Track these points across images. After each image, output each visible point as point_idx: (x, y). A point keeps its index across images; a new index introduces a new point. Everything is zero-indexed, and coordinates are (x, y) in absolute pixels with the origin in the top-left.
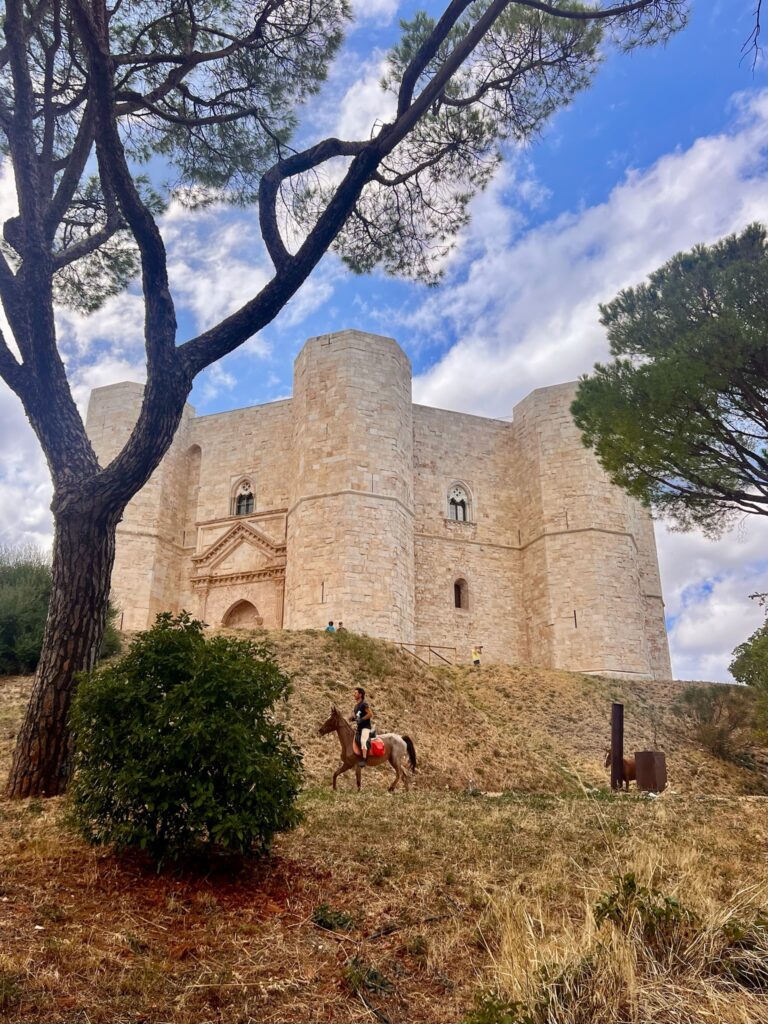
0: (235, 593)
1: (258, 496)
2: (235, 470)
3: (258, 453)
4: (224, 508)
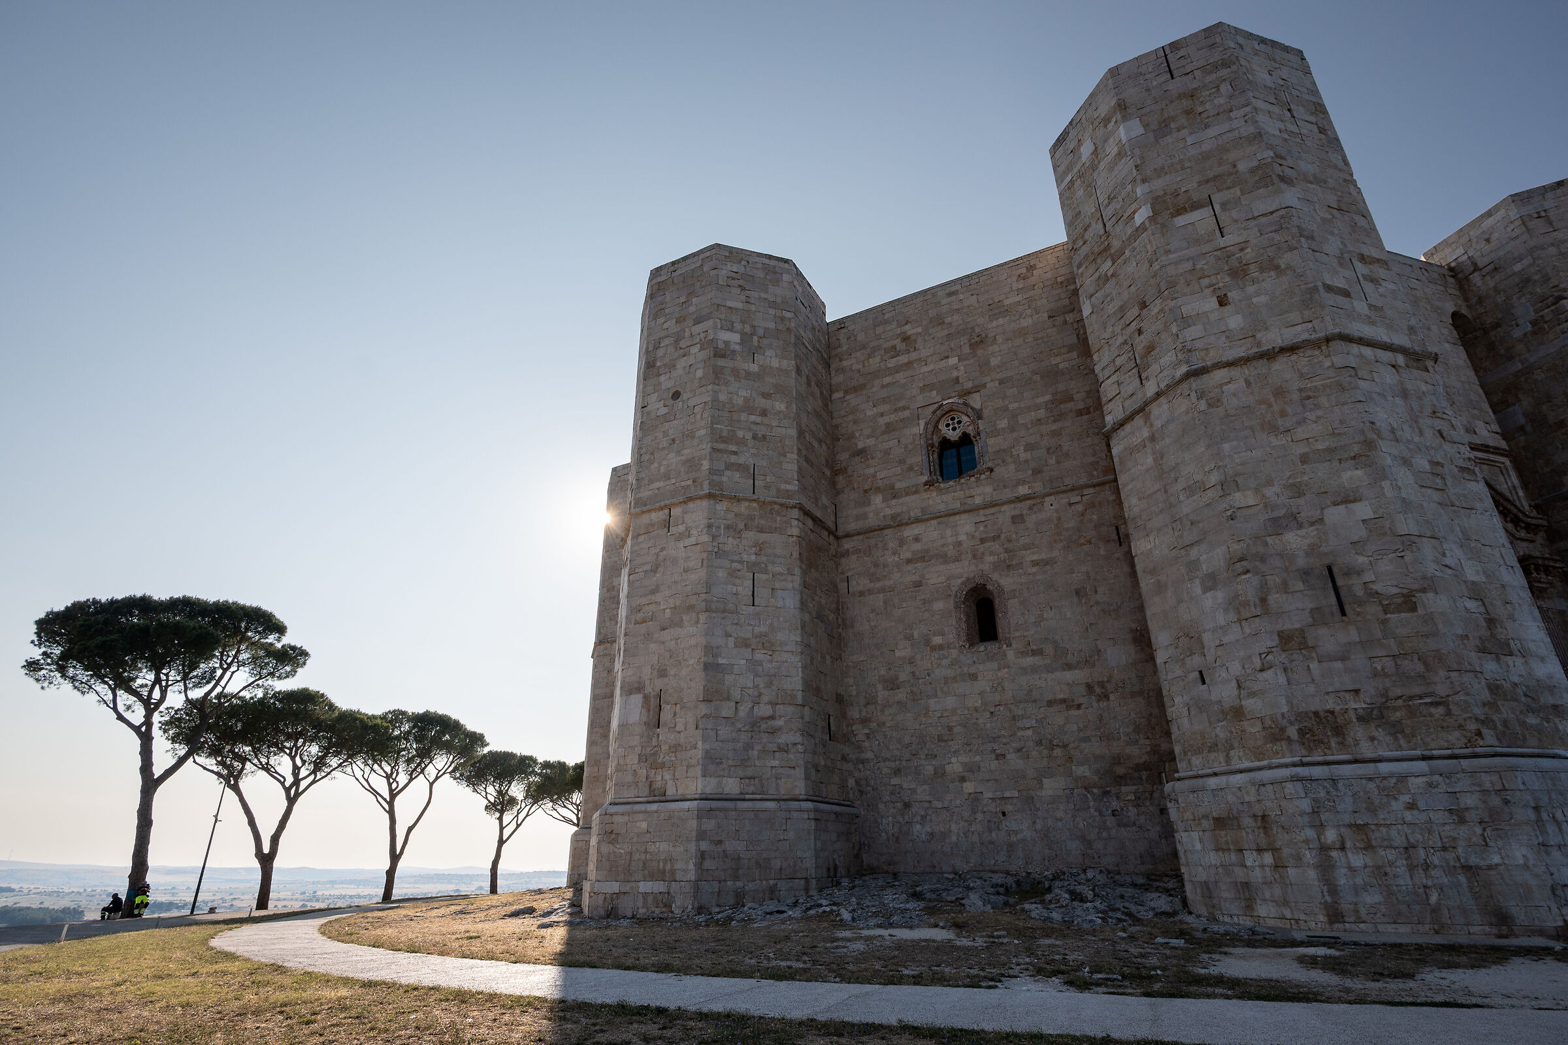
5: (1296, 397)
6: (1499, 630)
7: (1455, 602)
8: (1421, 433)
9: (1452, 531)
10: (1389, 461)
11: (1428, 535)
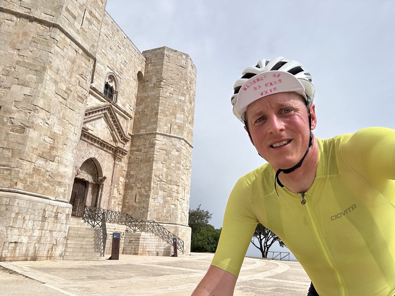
0: (91, 151)
1: (119, 95)
2: (110, 64)
3: (122, 66)
4: (101, 87)
5: (30, 39)
6: (54, 151)
7: (41, 135)
8: (71, 77)
9: (59, 113)
10: (48, 78)
11: (46, 110)
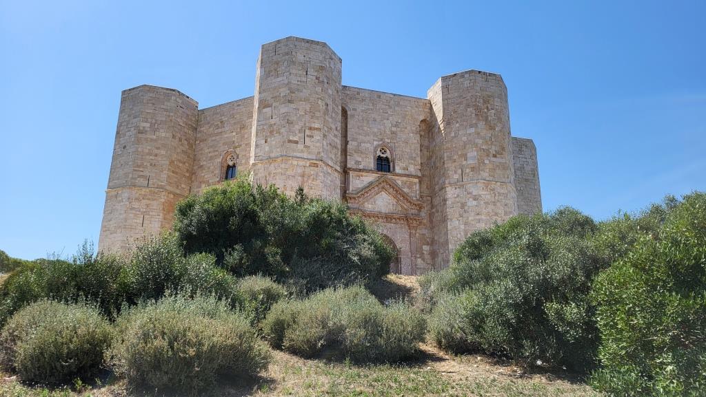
2: (377, 136)
3: (394, 129)
4: (371, 163)
